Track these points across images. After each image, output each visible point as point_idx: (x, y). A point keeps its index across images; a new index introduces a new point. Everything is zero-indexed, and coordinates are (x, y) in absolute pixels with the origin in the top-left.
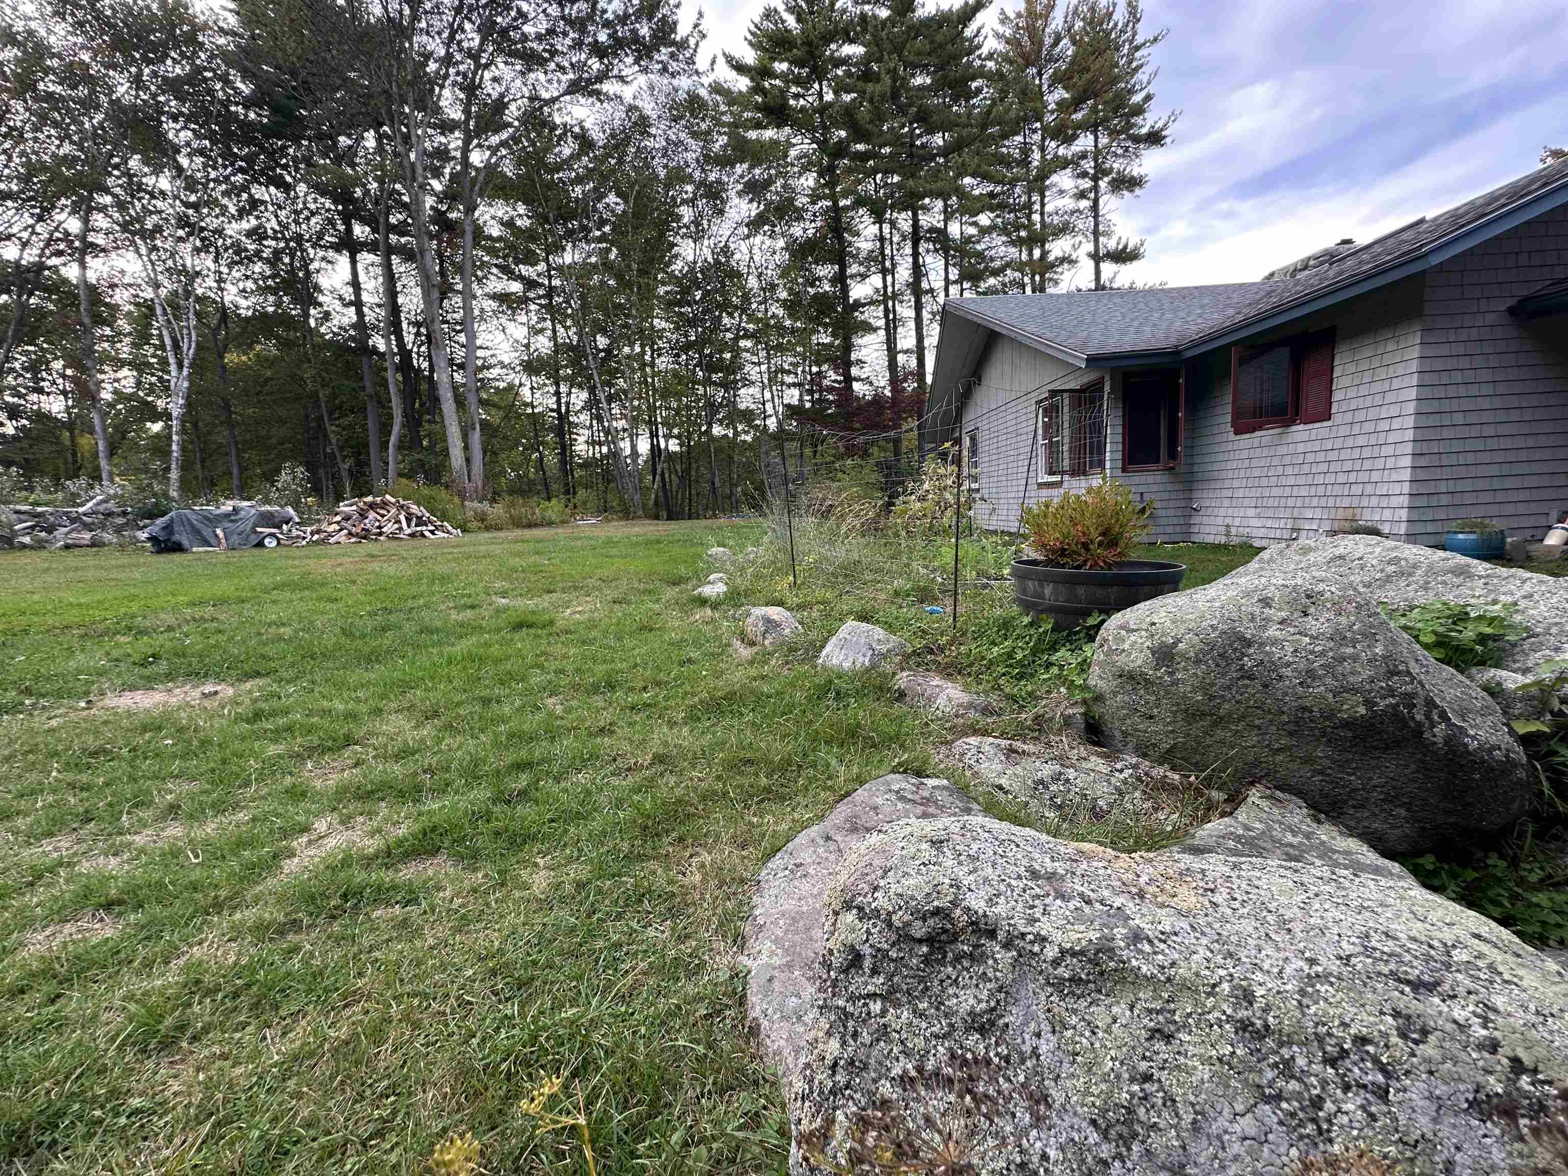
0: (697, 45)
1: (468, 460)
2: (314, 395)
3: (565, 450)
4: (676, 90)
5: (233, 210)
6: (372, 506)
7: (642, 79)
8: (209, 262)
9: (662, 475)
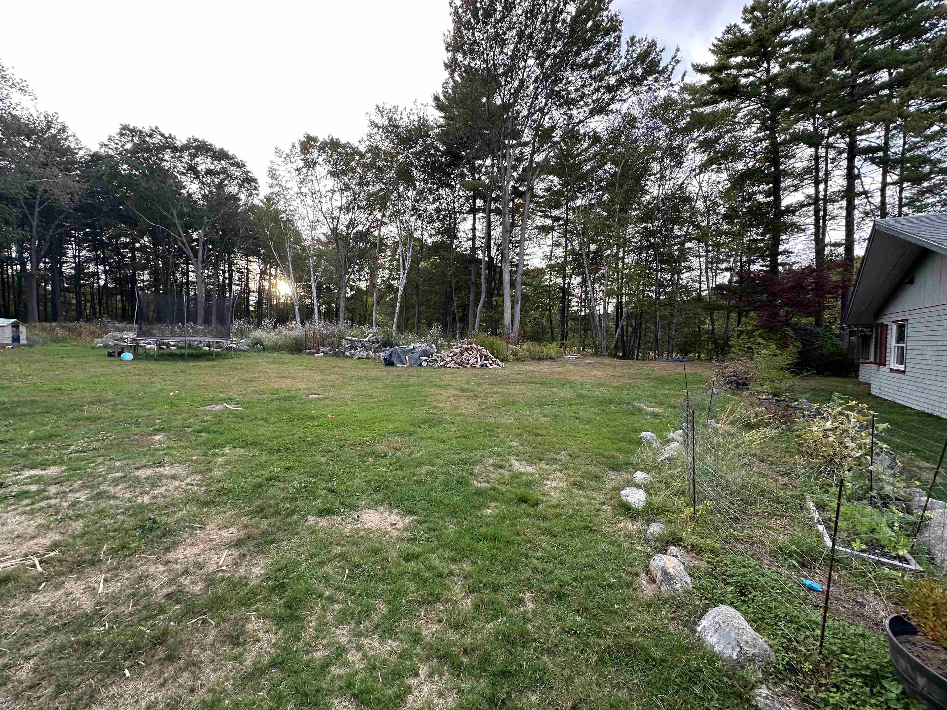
0: (673, 69)
1: (512, 322)
2: (450, 282)
3: (564, 309)
4: (656, 98)
5: (431, 200)
6: (466, 349)
7: (634, 99)
8: (419, 223)
9: (622, 327)
